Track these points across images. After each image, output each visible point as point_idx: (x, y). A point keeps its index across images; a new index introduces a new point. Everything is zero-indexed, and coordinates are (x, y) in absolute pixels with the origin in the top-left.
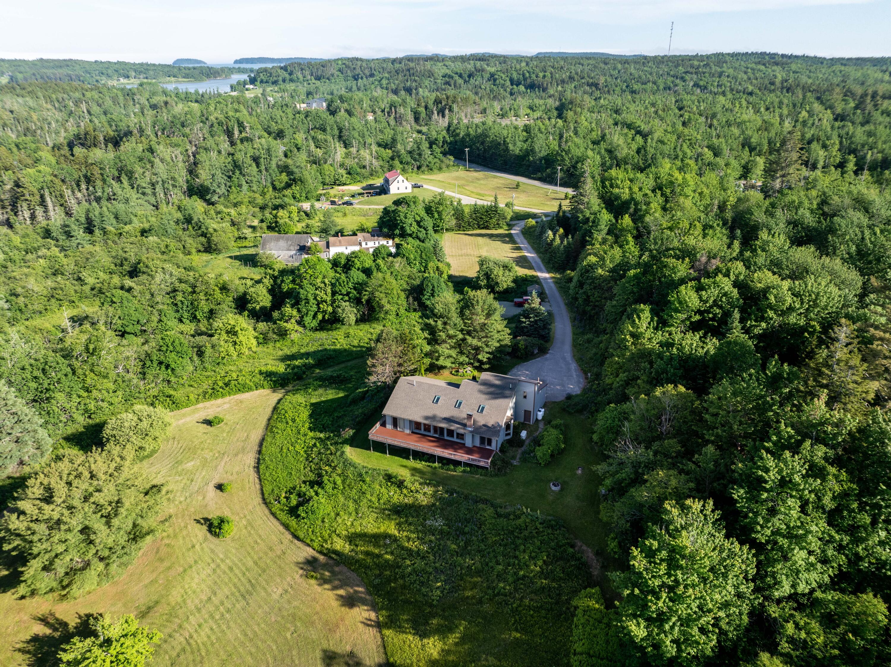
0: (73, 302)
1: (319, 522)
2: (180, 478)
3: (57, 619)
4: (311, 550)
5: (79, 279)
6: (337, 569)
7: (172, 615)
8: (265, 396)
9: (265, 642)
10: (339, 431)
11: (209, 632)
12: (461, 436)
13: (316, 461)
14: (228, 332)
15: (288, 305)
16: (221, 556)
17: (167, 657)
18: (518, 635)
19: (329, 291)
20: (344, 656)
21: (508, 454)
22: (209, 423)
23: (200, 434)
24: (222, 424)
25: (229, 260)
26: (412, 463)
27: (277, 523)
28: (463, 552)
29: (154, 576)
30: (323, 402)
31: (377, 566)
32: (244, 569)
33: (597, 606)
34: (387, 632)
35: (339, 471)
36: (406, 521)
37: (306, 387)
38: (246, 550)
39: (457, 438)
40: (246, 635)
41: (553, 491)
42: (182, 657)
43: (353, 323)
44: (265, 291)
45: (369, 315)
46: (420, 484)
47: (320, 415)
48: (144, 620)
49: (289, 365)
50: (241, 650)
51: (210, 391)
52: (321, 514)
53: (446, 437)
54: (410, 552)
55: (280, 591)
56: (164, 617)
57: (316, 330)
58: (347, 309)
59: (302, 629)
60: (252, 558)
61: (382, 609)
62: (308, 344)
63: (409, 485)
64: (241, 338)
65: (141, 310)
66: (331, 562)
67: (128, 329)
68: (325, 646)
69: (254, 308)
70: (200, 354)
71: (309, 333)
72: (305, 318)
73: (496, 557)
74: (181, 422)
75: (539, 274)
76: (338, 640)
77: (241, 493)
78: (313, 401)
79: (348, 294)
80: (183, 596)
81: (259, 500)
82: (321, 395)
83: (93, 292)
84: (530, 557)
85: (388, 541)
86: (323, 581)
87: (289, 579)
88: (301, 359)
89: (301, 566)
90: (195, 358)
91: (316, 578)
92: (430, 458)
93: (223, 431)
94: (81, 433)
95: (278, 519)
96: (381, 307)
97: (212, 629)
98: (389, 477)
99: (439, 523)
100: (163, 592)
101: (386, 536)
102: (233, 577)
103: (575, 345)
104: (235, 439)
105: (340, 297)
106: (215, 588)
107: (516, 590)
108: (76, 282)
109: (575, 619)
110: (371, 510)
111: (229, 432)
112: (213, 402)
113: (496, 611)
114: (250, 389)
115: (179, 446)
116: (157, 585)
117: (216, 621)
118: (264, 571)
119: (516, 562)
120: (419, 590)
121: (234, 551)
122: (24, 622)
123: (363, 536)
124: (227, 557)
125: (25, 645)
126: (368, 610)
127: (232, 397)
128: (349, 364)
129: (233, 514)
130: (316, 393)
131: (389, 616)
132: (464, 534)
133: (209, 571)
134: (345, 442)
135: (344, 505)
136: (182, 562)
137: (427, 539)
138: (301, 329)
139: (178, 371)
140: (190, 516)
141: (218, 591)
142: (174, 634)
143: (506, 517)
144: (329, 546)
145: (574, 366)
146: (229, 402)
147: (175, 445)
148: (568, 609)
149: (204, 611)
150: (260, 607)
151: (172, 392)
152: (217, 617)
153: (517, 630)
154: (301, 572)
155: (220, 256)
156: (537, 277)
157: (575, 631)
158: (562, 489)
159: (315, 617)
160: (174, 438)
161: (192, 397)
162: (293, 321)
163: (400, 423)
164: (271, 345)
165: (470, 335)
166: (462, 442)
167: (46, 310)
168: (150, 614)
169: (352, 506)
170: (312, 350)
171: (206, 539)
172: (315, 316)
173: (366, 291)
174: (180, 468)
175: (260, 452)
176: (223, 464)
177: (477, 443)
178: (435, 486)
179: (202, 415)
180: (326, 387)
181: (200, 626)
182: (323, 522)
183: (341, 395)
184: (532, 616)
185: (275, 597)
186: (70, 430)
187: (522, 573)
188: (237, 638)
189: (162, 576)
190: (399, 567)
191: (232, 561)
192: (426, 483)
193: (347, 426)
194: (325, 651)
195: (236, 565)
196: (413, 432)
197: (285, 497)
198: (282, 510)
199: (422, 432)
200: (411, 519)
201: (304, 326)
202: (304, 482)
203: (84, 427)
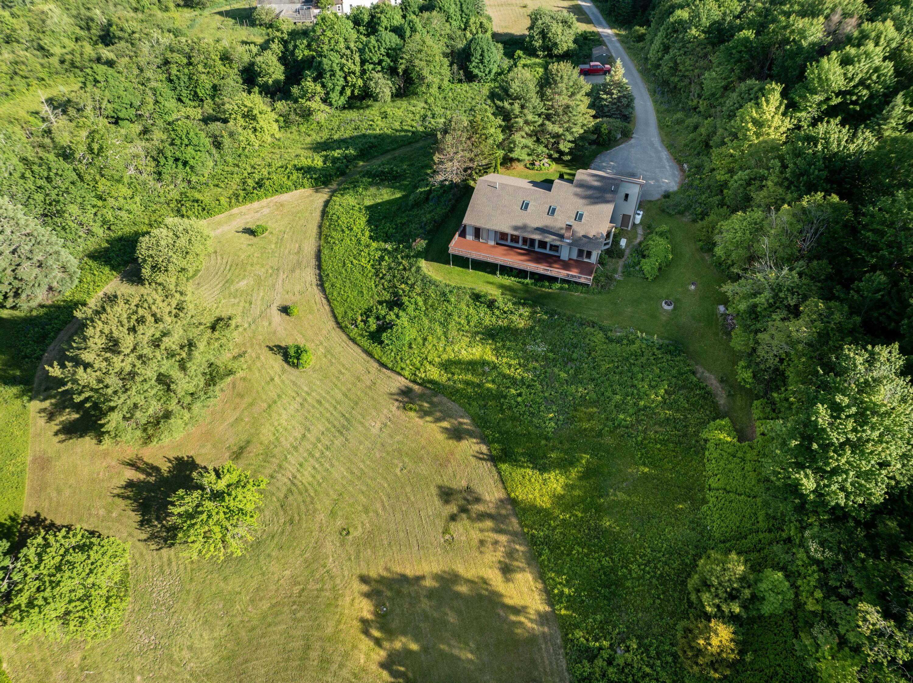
0: (43, 79)
1: (406, 348)
2: (236, 301)
3: (147, 464)
4: (403, 379)
5: (41, 48)
6: (435, 399)
7: (267, 456)
8: (308, 197)
9: (375, 480)
10: (408, 242)
11: (313, 472)
12: (555, 248)
13: (388, 277)
14: (244, 116)
15: (309, 79)
16: (306, 389)
17: (275, 499)
18: (646, 470)
19: (357, 59)
20: (461, 492)
21: (607, 267)
22: (251, 232)
23: (244, 247)
24: (266, 234)
25: (218, 17)
26: (499, 279)
27: (359, 351)
28: (575, 380)
29: (238, 414)
30: (378, 204)
31: (480, 395)
32: (334, 402)
33: (729, 439)
34: (504, 467)
35: (418, 290)
36: (504, 346)
37: (355, 185)
38: (331, 381)
39: (550, 249)
40: (352, 473)
41: (666, 311)
42: (291, 498)
43: (389, 99)
44: (275, 59)
45: (406, 88)
46: (514, 304)
47: (380, 220)
48: (240, 462)
49: (326, 157)
50: (351, 489)
51: (242, 193)
52: (407, 339)
53: (537, 249)
54: (514, 382)
55: (378, 425)
56: (261, 457)
57: (344, 108)
58: (382, 81)
59: (411, 465)
60: (340, 390)
61: (493, 441)
62: (339, 128)
63: (502, 306)
64: (262, 123)
65: (131, 90)
66: (428, 392)
67: (121, 115)
68: (440, 482)
69: (266, 83)
70: (218, 145)
71: (337, 113)
72: (332, 95)
73: (612, 386)
74: (219, 231)
75: (600, 30)
76: (452, 475)
77: (310, 317)
78: (368, 202)
79: (380, 62)
80: (274, 434)
81: (331, 323)
82: (375, 196)
83: (65, 66)
84: (650, 385)
85: (487, 369)
86: (424, 413)
87: (385, 411)
88: (339, 148)
89: (396, 397)
90: (214, 151)
91: (415, 410)
92: (521, 273)
93: (270, 242)
94: (106, 250)
95: (358, 345)
96: (422, 78)
97: (314, 468)
98: (477, 297)
99: (541, 348)
100: (252, 431)
101: (484, 363)
102: (324, 412)
103: (662, 126)
104: (287, 251)
105: (371, 66)
106: (308, 423)
107: (638, 422)
108: (38, 53)
109: (707, 453)
110: (461, 333)
111: (276, 243)
112: (248, 206)
113: (618, 444)
114: (289, 189)
115: (224, 261)
116: (243, 424)
117: (317, 460)
118: (356, 404)
119: (635, 391)
120: (531, 422)
121: (318, 383)
122: (113, 467)
123: (458, 363)
124: (313, 390)
125: (123, 491)
126: (477, 443)
127: (269, 199)
128: (397, 153)
129: (307, 341)
130: (368, 193)
131: (502, 450)
132: (572, 360)
133: (296, 406)
134: (418, 255)
135: (430, 328)
136: (264, 397)
137: (530, 366)
138: (327, 109)
139: (198, 168)
140: (260, 345)
141: (312, 428)
142: (275, 474)
143: (618, 342)
144: (423, 376)
145: (664, 154)
146: (268, 206)
147: (219, 261)
148: (697, 441)
149: (301, 450)
150: (361, 443)
151: (198, 196)
152: (317, 455)
153: (644, 464)
154: (396, 404)
155: (206, 12)
156: (598, 34)
157: (707, 465)
158: (675, 309)
159: (422, 452)
160: (215, 252)
161: (223, 200)
162: (317, 98)
163: (483, 234)
164: (294, 128)
165: (549, 120)
166: (556, 254)
167: (12, 91)
168: (245, 455)
169: (439, 331)
170: (347, 135)
171: (284, 371)
172: (341, 93)
173: (402, 58)
174: (232, 289)
175: (319, 267)
176: (280, 282)
177: (574, 256)
178: (531, 306)
179: (240, 223)
180: (377, 185)
181: (301, 465)
182: (410, 347)
183: (398, 195)
184: (659, 450)
185: (375, 431)
186: (92, 244)
187: (642, 403)
188: (343, 477)
189: (246, 413)
190: (505, 397)
191: (319, 394)
192: (520, 303)
193: (418, 236)
194: (440, 487)
195: (324, 398)
196: (497, 244)
197: (362, 321)
198: (362, 335)
199: (509, 243)
200: (508, 343)
201: (331, 105)
202: (380, 303)
203: (107, 241)
